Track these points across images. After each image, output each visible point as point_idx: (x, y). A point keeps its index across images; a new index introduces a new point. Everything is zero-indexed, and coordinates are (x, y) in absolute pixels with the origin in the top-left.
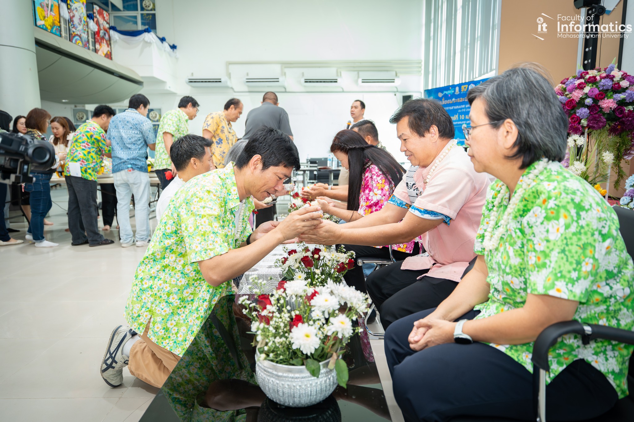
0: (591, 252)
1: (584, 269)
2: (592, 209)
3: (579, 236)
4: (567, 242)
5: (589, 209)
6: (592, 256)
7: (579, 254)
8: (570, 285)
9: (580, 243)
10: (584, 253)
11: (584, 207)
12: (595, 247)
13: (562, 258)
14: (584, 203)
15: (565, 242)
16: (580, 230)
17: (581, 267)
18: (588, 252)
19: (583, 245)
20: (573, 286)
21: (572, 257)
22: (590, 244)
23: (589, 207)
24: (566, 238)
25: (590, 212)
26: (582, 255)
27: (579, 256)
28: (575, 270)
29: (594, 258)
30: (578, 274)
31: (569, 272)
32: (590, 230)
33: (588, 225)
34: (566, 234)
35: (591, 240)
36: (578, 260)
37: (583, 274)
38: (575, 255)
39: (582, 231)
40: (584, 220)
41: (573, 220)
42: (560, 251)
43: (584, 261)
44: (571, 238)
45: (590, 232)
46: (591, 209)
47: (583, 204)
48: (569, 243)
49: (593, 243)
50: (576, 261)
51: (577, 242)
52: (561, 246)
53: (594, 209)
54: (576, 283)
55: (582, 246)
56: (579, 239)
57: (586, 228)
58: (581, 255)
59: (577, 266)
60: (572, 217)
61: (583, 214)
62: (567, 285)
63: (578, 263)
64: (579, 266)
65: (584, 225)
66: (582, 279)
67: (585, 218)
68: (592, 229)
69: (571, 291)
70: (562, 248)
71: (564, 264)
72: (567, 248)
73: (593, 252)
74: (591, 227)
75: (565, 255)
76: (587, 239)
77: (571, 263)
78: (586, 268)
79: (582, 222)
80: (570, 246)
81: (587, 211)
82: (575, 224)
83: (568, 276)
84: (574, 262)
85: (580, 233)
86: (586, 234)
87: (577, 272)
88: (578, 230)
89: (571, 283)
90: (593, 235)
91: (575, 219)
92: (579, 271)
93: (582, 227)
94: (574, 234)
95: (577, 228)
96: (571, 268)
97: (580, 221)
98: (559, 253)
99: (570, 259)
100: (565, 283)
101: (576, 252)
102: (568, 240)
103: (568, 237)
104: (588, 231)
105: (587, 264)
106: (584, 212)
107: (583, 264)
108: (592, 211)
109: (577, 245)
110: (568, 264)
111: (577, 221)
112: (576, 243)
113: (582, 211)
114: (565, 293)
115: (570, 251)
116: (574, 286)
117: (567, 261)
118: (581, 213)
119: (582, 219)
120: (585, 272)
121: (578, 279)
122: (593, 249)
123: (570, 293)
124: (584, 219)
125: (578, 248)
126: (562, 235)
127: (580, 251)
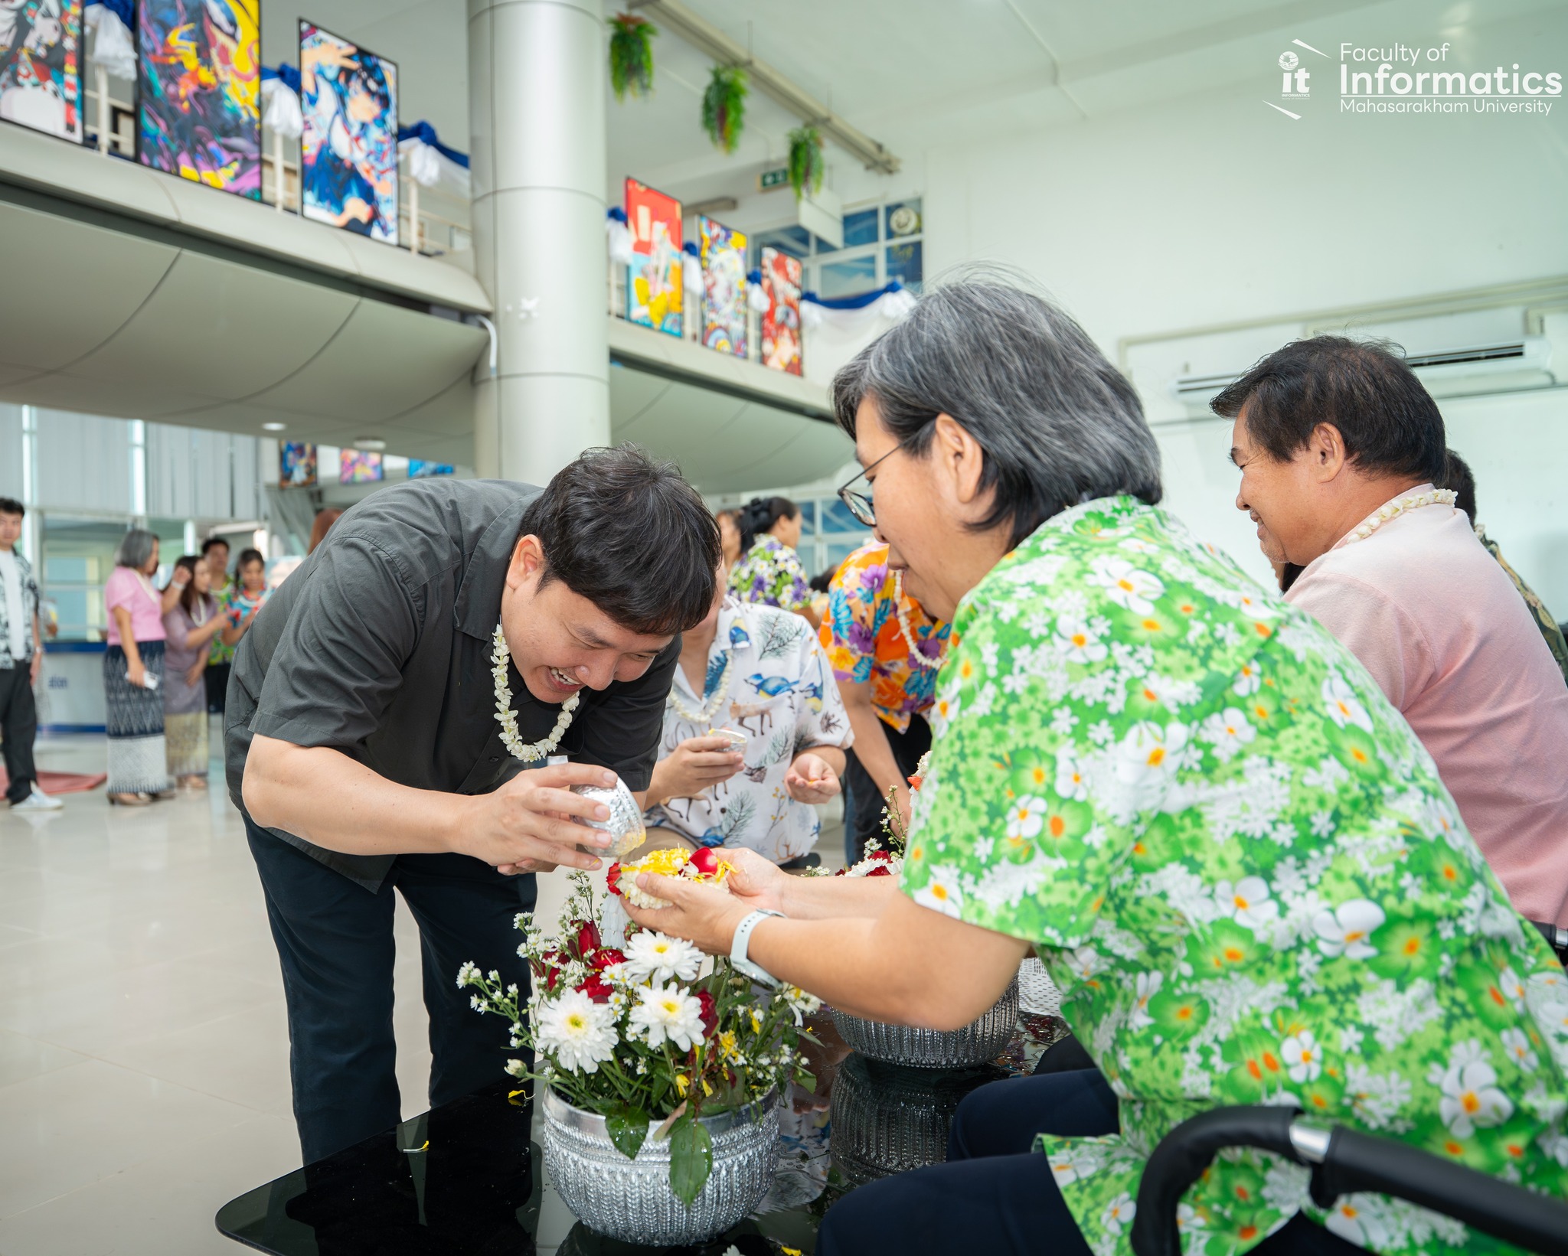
0: (1039, 776)
1: (1012, 831)
2: (1056, 638)
3: (998, 727)
4: (963, 747)
5: (1041, 639)
6: (1042, 788)
7: (997, 783)
8: (969, 878)
9: (1003, 750)
10: (1013, 780)
11: (1028, 631)
12: (1053, 760)
13: (950, 797)
14: (1030, 621)
15: (958, 746)
16: (1005, 708)
17: (1006, 823)
18: (1028, 778)
19: (1012, 754)
20: (976, 883)
21: (978, 793)
22: (1036, 750)
23: (1045, 631)
24: (960, 737)
25: (1044, 648)
26: (1008, 786)
27: (998, 791)
28: (985, 832)
29: (1050, 793)
30: (995, 846)
31: (970, 839)
32: (1039, 706)
33: (1032, 690)
34: (960, 723)
35: (1039, 738)
36: (995, 801)
37: (1007, 847)
38: (985, 786)
39: (1013, 709)
40: (1024, 676)
41: (985, 679)
42: (944, 775)
43: (1013, 804)
44: (973, 736)
45: (1039, 711)
46: (1049, 636)
47: (1024, 624)
48: (967, 751)
49: (1046, 747)
50: (989, 804)
51: (992, 746)
52: (948, 759)
53: (1061, 636)
54: (986, 872)
55: (1007, 759)
56: (1000, 738)
57: (1026, 701)
58: (1003, 785)
59: (992, 820)
60: (984, 666)
61: (1021, 655)
62: (961, 877)
63: (996, 812)
64: (999, 821)
65: (1019, 691)
66: (1004, 862)
67: (1027, 667)
68: (1046, 702)
69: (971, 896)
70: (950, 767)
71: (955, 813)
72: (962, 768)
73: (1047, 778)
74: (1041, 696)
75: (958, 787)
76: (1027, 735)
77: (974, 813)
78: (1020, 826)
79: (1015, 683)
80: (970, 760)
81: (1035, 644)
82: (990, 690)
83: (967, 850)
84: (984, 808)
85: (1004, 717)
86: (1023, 718)
87: (991, 840)
88: (998, 709)
89: (971, 873)
90: (1047, 721)
91: (992, 672)
92: (999, 836)
93: (1014, 698)
94: (985, 721)
95: (995, 701)
96: (973, 827)
97: (1007, 680)
98: (941, 781)
99: (972, 801)
100: (957, 872)
101: (990, 779)
102: (967, 742)
103: (965, 733)
104: (1032, 708)
105: (1023, 815)
106: (1026, 649)
107: (1013, 814)
108: (1053, 644)
109: (992, 756)
110: (965, 813)
111: (997, 681)
112: (989, 750)
113: (1018, 647)
114: (954, 901)
115: (971, 776)
116: (981, 883)
117: (964, 805)
118: (1015, 653)
119: (1016, 670)
120: (1015, 840)
121: (992, 861)
122: (1045, 767)
123: (969, 901)
124: (1022, 670)
125: (994, 763)
126: (951, 725)
127: (1002, 774)
